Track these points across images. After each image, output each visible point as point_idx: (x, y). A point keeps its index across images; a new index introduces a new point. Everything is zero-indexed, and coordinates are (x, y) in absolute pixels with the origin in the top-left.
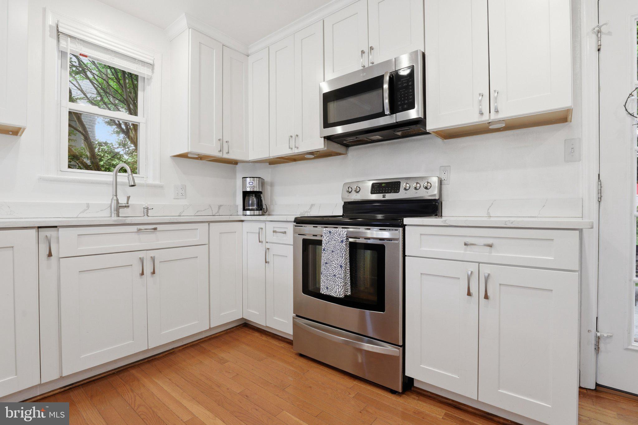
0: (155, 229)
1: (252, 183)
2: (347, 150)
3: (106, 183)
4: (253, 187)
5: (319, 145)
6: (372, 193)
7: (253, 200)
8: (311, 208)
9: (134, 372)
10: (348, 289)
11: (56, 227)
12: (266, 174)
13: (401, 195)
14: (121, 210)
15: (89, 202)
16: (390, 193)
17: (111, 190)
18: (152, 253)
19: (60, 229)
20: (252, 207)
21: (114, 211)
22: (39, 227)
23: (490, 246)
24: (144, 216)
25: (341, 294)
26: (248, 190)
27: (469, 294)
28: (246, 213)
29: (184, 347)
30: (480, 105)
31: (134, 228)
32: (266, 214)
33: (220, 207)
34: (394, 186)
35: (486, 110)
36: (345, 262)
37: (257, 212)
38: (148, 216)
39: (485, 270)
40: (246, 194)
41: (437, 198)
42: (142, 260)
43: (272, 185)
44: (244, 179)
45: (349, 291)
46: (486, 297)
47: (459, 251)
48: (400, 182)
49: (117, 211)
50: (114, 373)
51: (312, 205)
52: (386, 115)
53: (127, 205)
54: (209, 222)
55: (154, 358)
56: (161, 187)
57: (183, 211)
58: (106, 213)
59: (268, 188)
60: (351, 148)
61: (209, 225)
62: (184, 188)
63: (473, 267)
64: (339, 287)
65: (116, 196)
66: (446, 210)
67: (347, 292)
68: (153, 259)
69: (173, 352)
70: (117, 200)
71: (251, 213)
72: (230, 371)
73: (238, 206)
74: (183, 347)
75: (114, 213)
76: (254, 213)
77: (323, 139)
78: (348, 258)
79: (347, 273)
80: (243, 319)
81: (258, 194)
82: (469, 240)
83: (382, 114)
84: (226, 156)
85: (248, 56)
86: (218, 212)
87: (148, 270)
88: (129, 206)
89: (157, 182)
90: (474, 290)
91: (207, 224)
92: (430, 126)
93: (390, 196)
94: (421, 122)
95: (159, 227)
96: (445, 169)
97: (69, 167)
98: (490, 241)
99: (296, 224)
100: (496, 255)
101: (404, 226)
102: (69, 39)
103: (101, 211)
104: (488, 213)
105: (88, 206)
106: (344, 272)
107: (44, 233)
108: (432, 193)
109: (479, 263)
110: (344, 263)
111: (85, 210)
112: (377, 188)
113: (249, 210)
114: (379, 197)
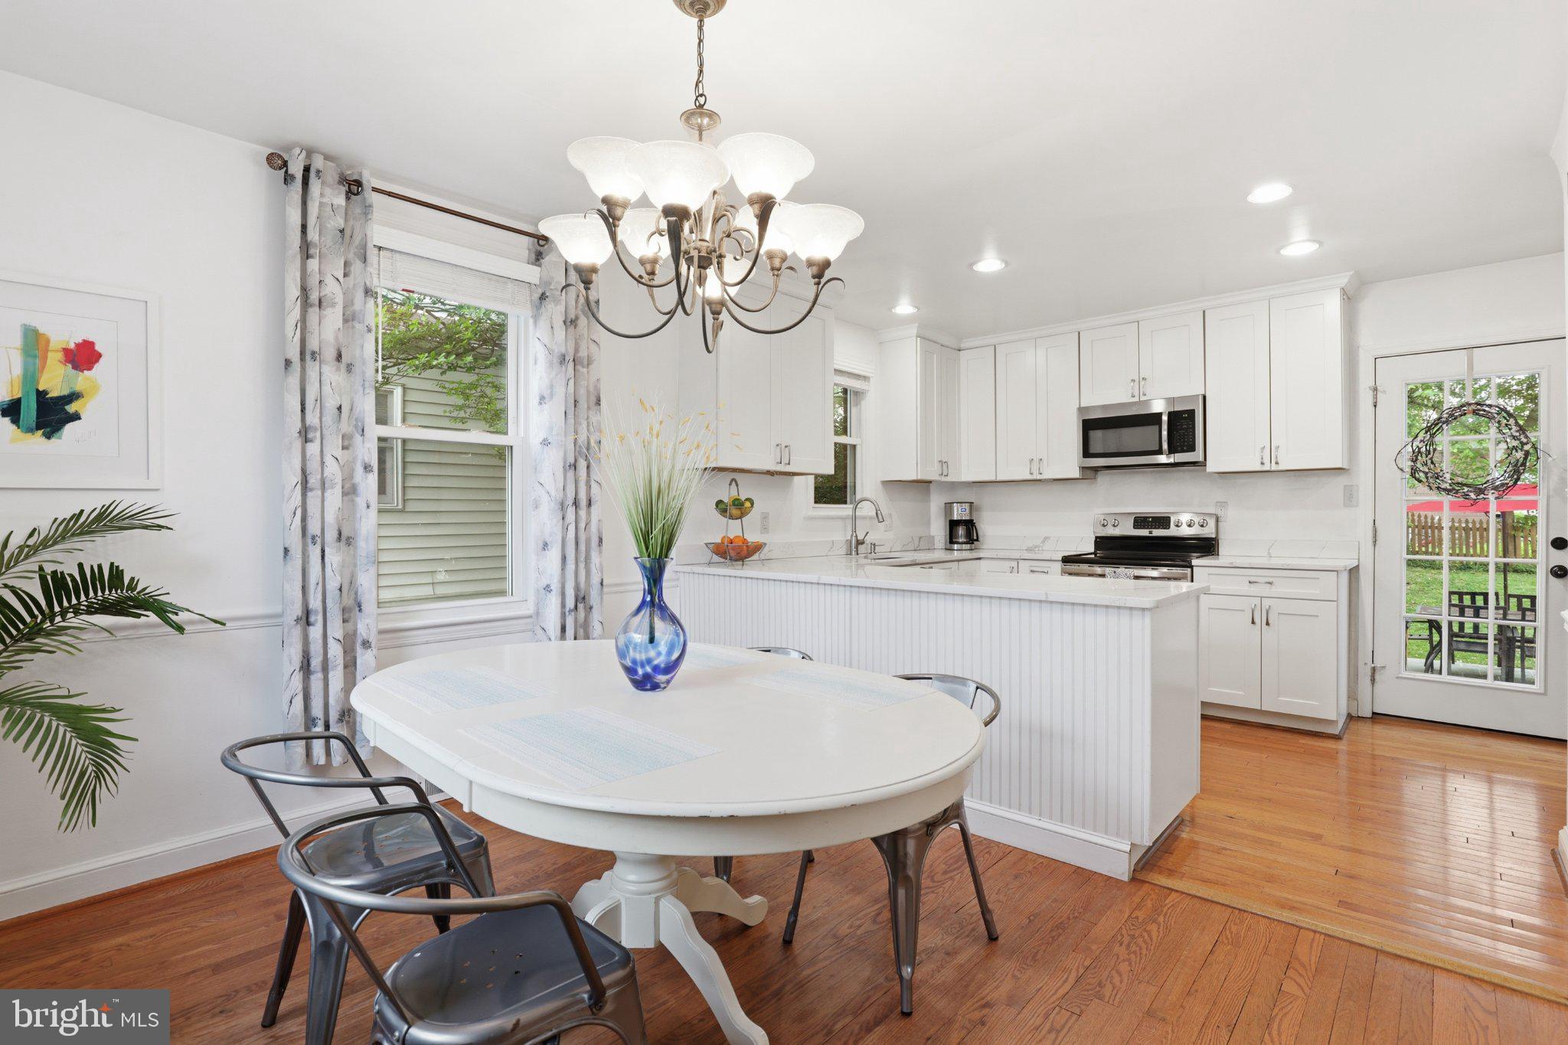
1: (960, 510)
2: (1096, 474)
4: (962, 515)
5: (1076, 474)
6: (1135, 527)
7: (961, 531)
8: (1043, 542)
13: (1172, 531)
15: (832, 538)
16: (1158, 528)
17: (849, 525)
20: (961, 540)
23: (1271, 583)
26: (955, 518)
27: (1253, 622)
28: (953, 548)
30: (1262, 452)
32: (978, 546)
33: (920, 538)
34: (1163, 521)
35: (1267, 460)
37: (964, 546)
39: (1266, 603)
40: (953, 524)
41: (1214, 536)
44: (950, 504)
46: (1268, 624)
47: (1246, 589)
48: (1169, 518)
49: (856, 548)
51: (1046, 538)
52: (1165, 454)
53: (862, 541)
54: (958, 561)
60: (1099, 473)
63: (1257, 601)
65: (855, 532)
66: (1223, 549)
70: (856, 536)
71: (959, 547)
73: (934, 537)
75: (853, 551)
77: (1079, 468)
82: (1253, 579)
83: (1160, 452)
85: (960, 351)
86: (919, 545)
90: (1257, 620)
92: (1211, 467)
93: (1158, 532)
94: (1202, 464)
96: (1222, 504)
97: (816, 501)
98: (1271, 580)
99: (1065, 563)
100: (1275, 591)
101: (1191, 567)
103: (839, 548)
104: (1269, 553)
108: (1209, 532)
109: (1261, 597)
112: (1141, 521)
113: (958, 543)
114: (1144, 532)
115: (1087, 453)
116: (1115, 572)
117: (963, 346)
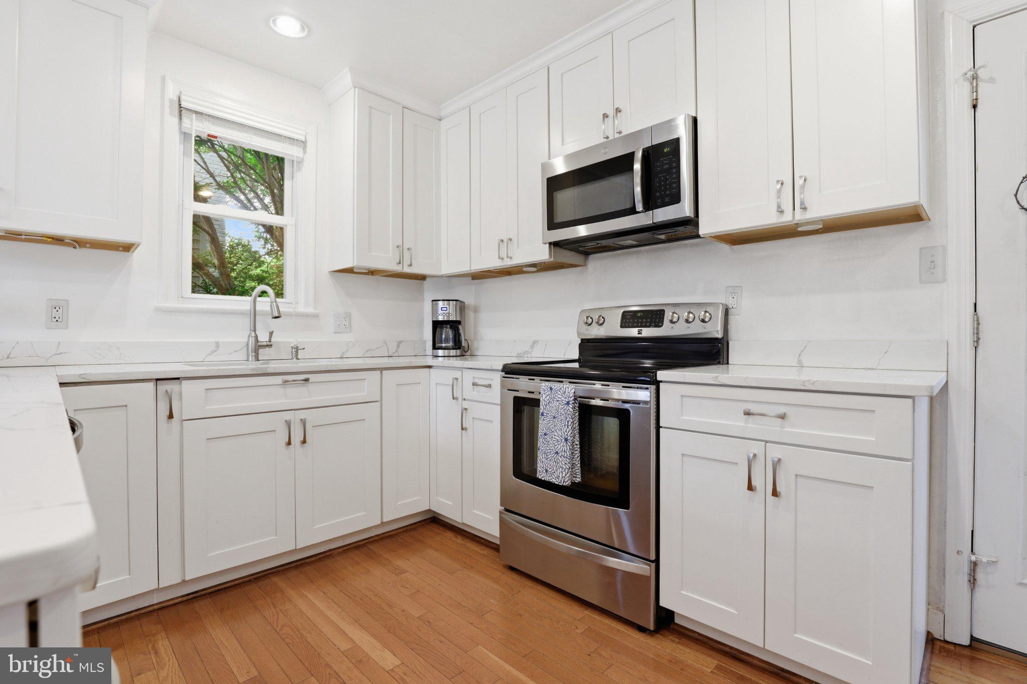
0: (307, 380)
1: (446, 309)
2: (586, 259)
3: (242, 313)
4: (447, 315)
5: (543, 254)
6: (623, 326)
7: (447, 333)
8: (532, 347)
9: (276, 579)
10: (577, 473)
11: (178, 379)
12: (467, 294)
13: (666, 330)
14: (261, 351)
15: (220, 340)
16: (649, 327)
17: (247, 322)
18: (302, 415)
19: (184, 382)
20: (446, 345)
21: (252, 352)
22: (157, 380)
23: (783, 417)
24: (292, 358)
25: (566, 480)
26: (441, 318)
27: (750, 487)
28: (437, 353)
29: (345, 548)
31: (279, 380)
32: (468, 354)
33: (399, 343)
34: (654, 317)
36: (571, 433)
37: (453, 352)
38: (297, 359)
39: (775, 452)
40: (437, 325)
41: (720, 336)
42: (288, 424)
43: (476, 310)
44: (434, 302)
45: (578, 476)
46: (775, 493)
47: (739, 424)
48: (664, 311)
49: (255, 352)
50: (250, 581)
51: (535, 342)
52: (639, 212)
53: (269, 343)
54: (382, 369)
55: (303, 562)
56: (316, 316)
57: (347, 351)
58: (241, 355)
59: (470, 315)
60: (591, 256)
61: (381, 373)
62: (348, 316)
63: (756, 448)
64: (563, 470)
65: (255, 331)
66: (735, 354)
67: (576, 477)
68: (304, 422)
69: (330, 555)
70: (256, 337)
71: (444, 353)
72: (407, 586)
73: (426, 341)
74: (343, 549)
75: (252, 355)
76: (450, 353)
77: (547, 245)
78: (576, 428)
79: (576, 449)
80: (429, 511)
81: (455, 325)
82: (753, 408)
83: (632, 211)
84: (407, 270)
85: (440, 120)
86: (397, 351)
87: (297, 437)
88: (271, 345)
89: (310, 310)
90: (757, 482)
91: (379, 372)
92: (705, 228)
93: (647, 332)
94: (691, 223)
95: (312, 377)
96: (734, 290)
97: (193, 292)
98: (782, 410)
99: (505, 374)
100: (791, 430)
101: (657, 383)
102: (194, 115)
103: (234, 352)
104: (799, 361)
105: (217, 345)
106: (570, 449)
107: (163, 387)
108: (715, 330)
109: (767, 442)
110: (572, 435)
111: (214, 352)
112: (629, 319)
113: (441, 348)
114: (633, 332)
115: (552, 225)
116: (551, 389)
117: (442, 114)
